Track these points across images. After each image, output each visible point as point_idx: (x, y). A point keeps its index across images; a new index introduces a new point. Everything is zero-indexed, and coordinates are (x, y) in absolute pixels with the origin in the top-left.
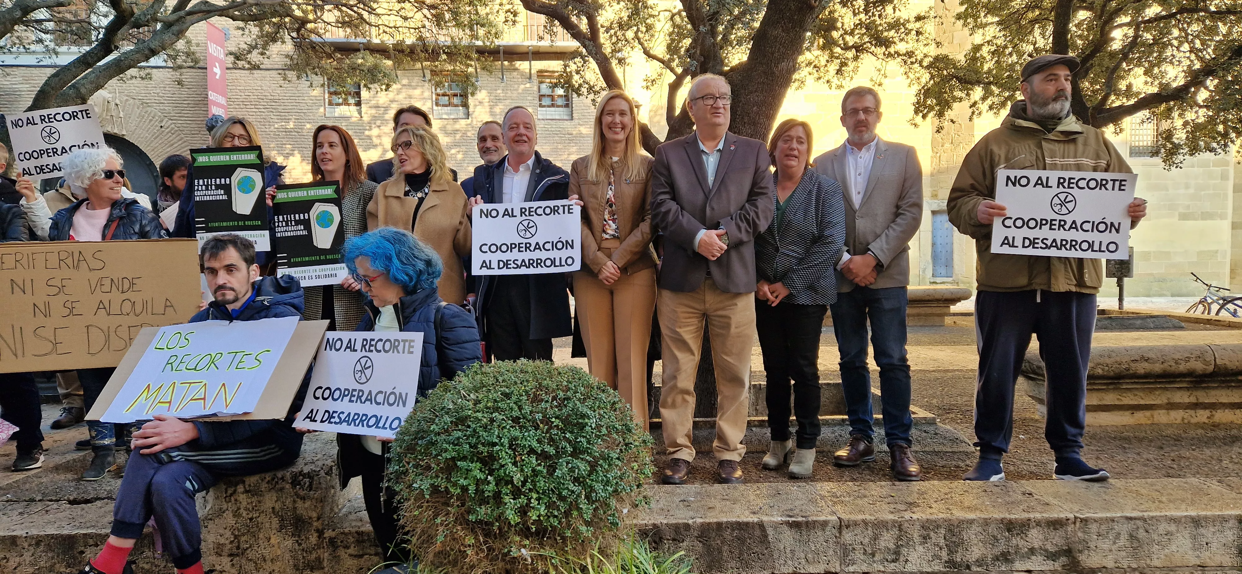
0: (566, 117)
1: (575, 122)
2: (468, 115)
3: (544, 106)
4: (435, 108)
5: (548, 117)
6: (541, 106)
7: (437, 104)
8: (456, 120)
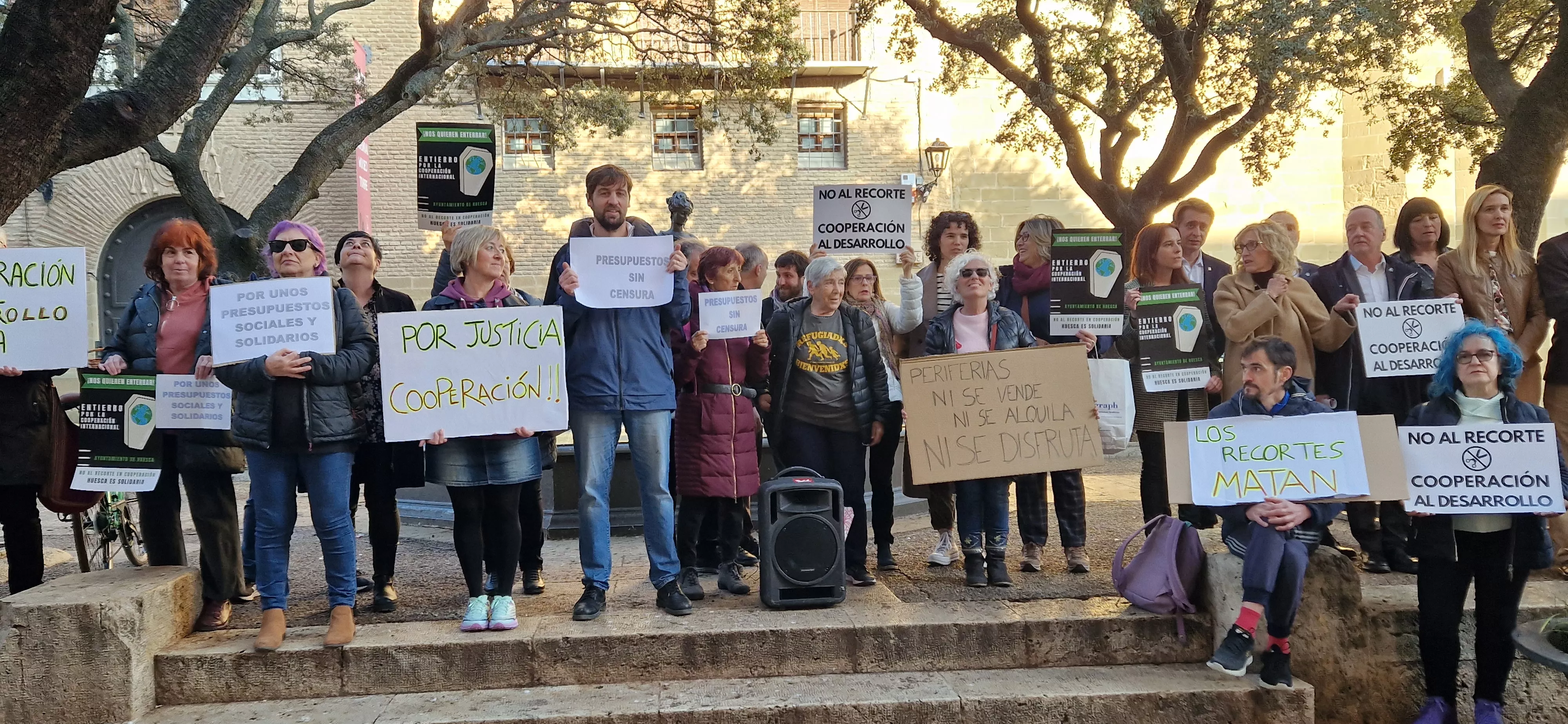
0: (836, 166)
1: (851, 171)
2: (701, 165)
3: (807, 151)
4: (655, 155)
5: (812, 166)
6: (801, 150)
7: (657, 150)
8: (684, 171)
